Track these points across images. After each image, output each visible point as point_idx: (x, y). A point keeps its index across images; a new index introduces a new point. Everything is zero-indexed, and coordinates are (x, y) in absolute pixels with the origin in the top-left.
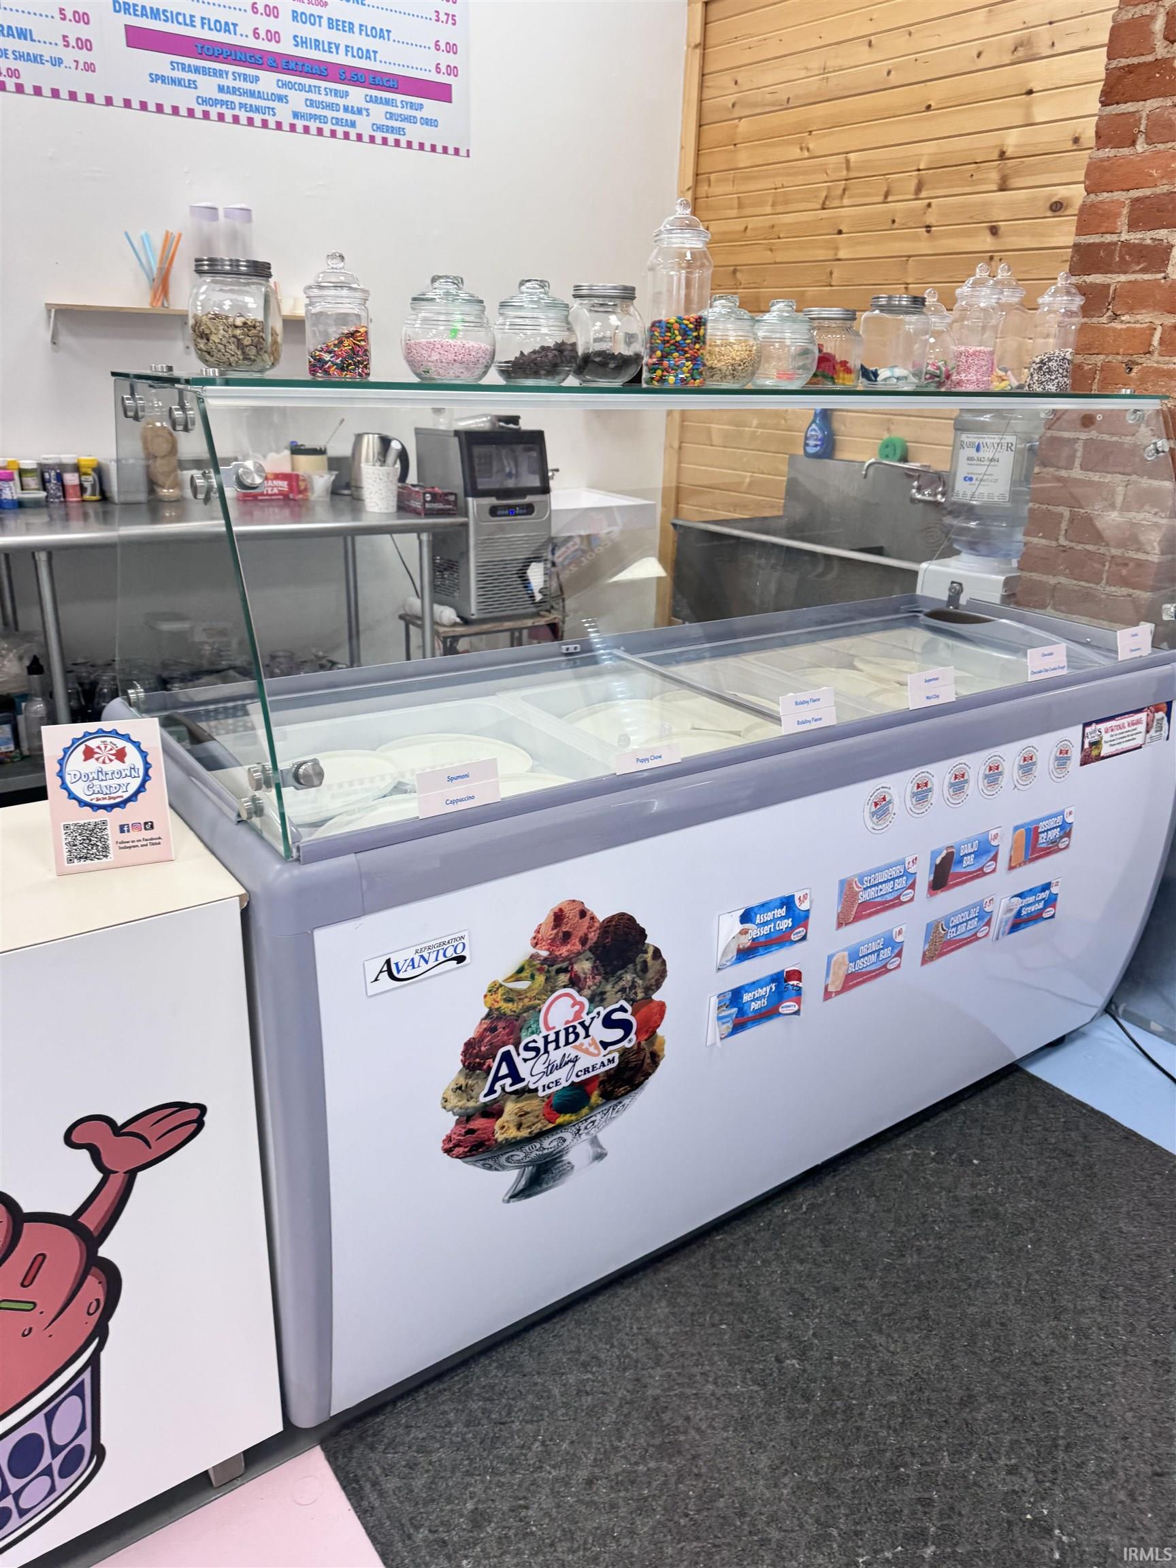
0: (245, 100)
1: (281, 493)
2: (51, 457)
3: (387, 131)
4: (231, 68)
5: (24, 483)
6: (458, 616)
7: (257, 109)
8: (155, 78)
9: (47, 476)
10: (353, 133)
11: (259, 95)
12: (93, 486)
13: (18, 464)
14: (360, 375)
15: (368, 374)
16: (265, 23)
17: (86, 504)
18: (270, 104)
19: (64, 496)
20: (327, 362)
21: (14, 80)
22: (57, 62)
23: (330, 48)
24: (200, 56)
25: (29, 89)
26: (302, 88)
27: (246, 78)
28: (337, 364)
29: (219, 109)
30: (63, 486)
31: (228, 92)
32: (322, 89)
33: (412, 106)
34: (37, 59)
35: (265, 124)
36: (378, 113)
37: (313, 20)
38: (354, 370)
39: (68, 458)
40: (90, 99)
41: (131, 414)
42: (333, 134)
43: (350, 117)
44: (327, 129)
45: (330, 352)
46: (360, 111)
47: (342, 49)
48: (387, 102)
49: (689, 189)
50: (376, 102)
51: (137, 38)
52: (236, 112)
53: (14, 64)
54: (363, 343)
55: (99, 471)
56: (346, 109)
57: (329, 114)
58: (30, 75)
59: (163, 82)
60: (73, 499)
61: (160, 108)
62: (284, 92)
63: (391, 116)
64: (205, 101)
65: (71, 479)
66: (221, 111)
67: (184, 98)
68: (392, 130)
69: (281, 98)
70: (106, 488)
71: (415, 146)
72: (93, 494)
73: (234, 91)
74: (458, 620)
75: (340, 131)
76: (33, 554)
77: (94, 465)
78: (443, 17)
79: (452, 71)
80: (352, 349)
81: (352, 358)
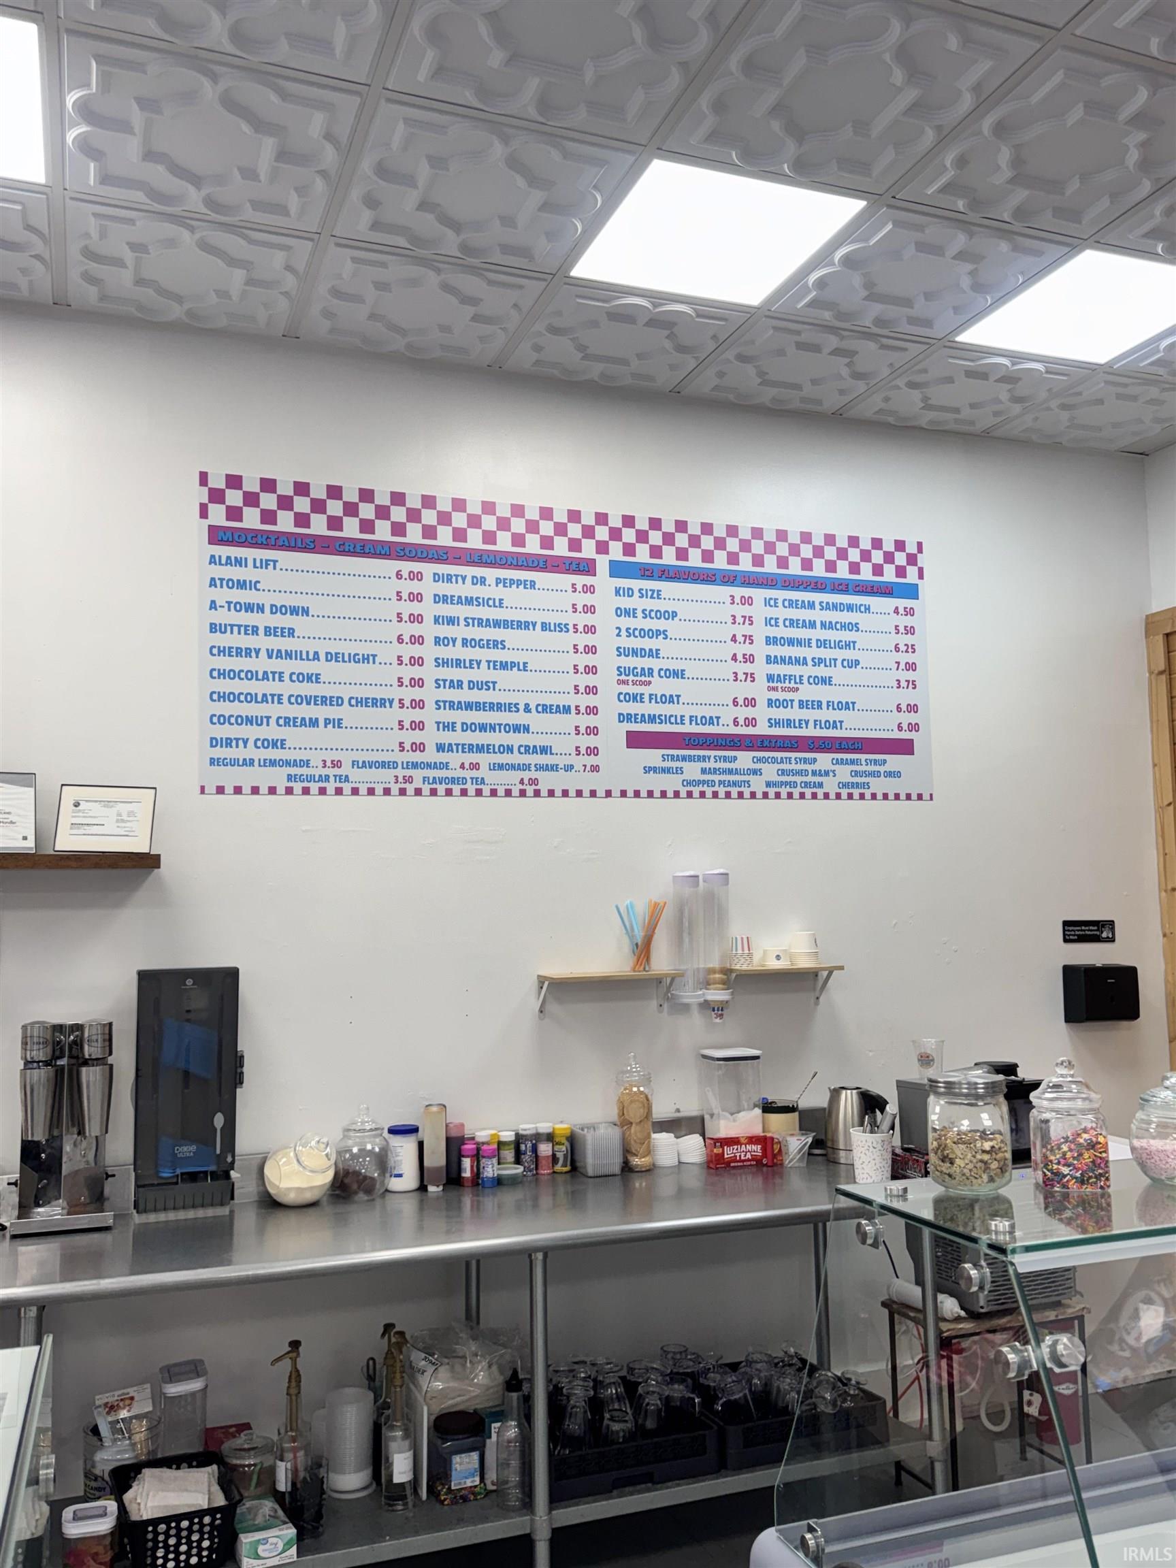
0: (723, 777)
1: (754, 1158)
2: (527, 1128)
3: (853, 787)
4: (712, 753)
5: (502, 1156)
6: (962, 1308)
7: (735, 784)
8: (648, 770)
9: (523, 1147)
10: (820, 793)
11: (737, 772)
12: (565, 1156)
13: (498, 1136)
14: (1102, 1187)
15: (1109, 1186)
16: (743, 713)
17: (556, 1175)
18: (746, 778)
19: (537, 1168)
20: (1065, 1176)
21: (534, 787)
22: (569, 768)
23: (800, 724)
24: (688, 747)
25: (544, 793)
26: (774, 760)
27: (725, 759)
28: (1076, 1178)
29: (701, 788)
30: (537, 1157)
31: (710, 773)
32: (793, 760)
33: (876, 762)
34: (553, 768)
35: (741, 795)
36: (844, 773)
37: (785, 704)
38: (1096, 1183)
39: (544, 1127)
40: (593, 794)
41: (870, 1241)
42: (802, 796)
43: (817, 779)
44: (796, 793)
45: (1069, 1166)
46: (827, 773)
47: (811, 724)
48: (852, 762)
49: (1170, 804)
50: (842, 763)
51: (636, 740)
52: (716, 788)
53: (533, 774)
54: (1104, 1155)
55: (572, 1139)
56: (814, 773)
57: (798, 779)
58: (547, 781)
59: (655, 772)
60: (545, 1171)
61: (650, 794)
62: (758, 766)
63: (856, 774)
64: (689, 783)
65: (545, 1149)
66: (703, 789)
67: (671, 783)
68: (857, 785)
69: (755, 772)
70: (577, 1158)
71: (880, 796)
72: (564, 1165)
73: (715, 772)
74: (963, 1313)
75: (808, 792)
76: (530, 1256)
77: (568, 1133)
78: (904, 684)
79: (914, 727)
80: (1093, 1162)
81: (1093, 1171)
